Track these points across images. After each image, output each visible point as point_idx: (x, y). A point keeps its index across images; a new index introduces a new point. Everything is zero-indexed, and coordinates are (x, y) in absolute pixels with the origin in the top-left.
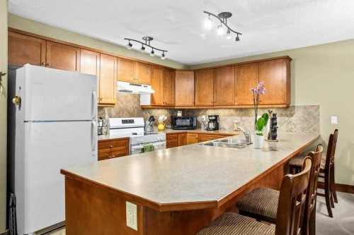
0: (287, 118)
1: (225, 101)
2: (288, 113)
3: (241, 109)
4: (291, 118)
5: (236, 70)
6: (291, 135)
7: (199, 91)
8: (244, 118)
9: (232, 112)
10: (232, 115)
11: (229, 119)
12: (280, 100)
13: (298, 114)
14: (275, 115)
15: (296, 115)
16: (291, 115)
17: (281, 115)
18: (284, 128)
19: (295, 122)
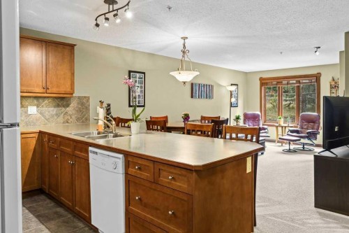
0: (63, 109)
2: (65, 103)
4: (68, 109)
6: (68, 126)
12: (69, 90)
13: (74, 104)
14: (109, 105)
15: (72, 105)
16: (68, 106)
17: (58, 106)
18: (61, 119)
19: (70, 113)
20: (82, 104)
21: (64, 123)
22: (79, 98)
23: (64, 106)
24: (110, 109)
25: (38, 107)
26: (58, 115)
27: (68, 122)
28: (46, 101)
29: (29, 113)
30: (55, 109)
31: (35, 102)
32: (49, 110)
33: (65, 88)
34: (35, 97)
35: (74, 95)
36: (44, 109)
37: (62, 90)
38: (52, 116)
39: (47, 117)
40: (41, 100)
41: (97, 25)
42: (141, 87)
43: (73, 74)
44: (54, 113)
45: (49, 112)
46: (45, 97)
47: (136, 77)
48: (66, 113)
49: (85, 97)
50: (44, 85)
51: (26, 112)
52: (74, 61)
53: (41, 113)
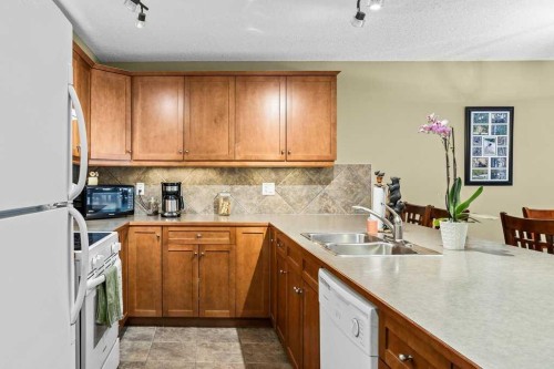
0: (320, 187)
1: (213, 151)
2: (322, 177)
3: (232, 170)
4: (327, 187)
5: (238, 86)
6: (327, 218)
7: (144, 124)
8: (238, 188)
9: (212, 174)
10: (210, 182)
11: (204, 191)
12: (326, 154)
13: (339, 179)
14: (396, 181)
15: (335, 181)
16: (328, 182)
17: (311, 182)
18: (315, 206)
19: (332, 194)
20: (356, 179)
21: (320, 211)
22: (349, 167)
23: (320, 183)
24: (398, 188)
25: (276, 184)
26: (309, 198)
27: (327, 211)
28: (291, 174)
29: (264, 193)
30: (306, 188)
31: (273, 175)
32: (296, 188)
33: (318, 151)
34: (274, 168)
35: (336, 163)
36: (286, 187)
37: (314, 154)
38: (301, 200)
39: (292, 200)
40: (282, 173)
41: (360, 16)
42: (501, 141)
43: (334, 125)
44: (304, 194)
45: (295, 192)
46: (288, 168)
47: (486, 120)
48: (325, 194)
49: (362, 166)
50: (283, 148)
51: (259, 192)
52: (335, 103)
53: (281, 195)
